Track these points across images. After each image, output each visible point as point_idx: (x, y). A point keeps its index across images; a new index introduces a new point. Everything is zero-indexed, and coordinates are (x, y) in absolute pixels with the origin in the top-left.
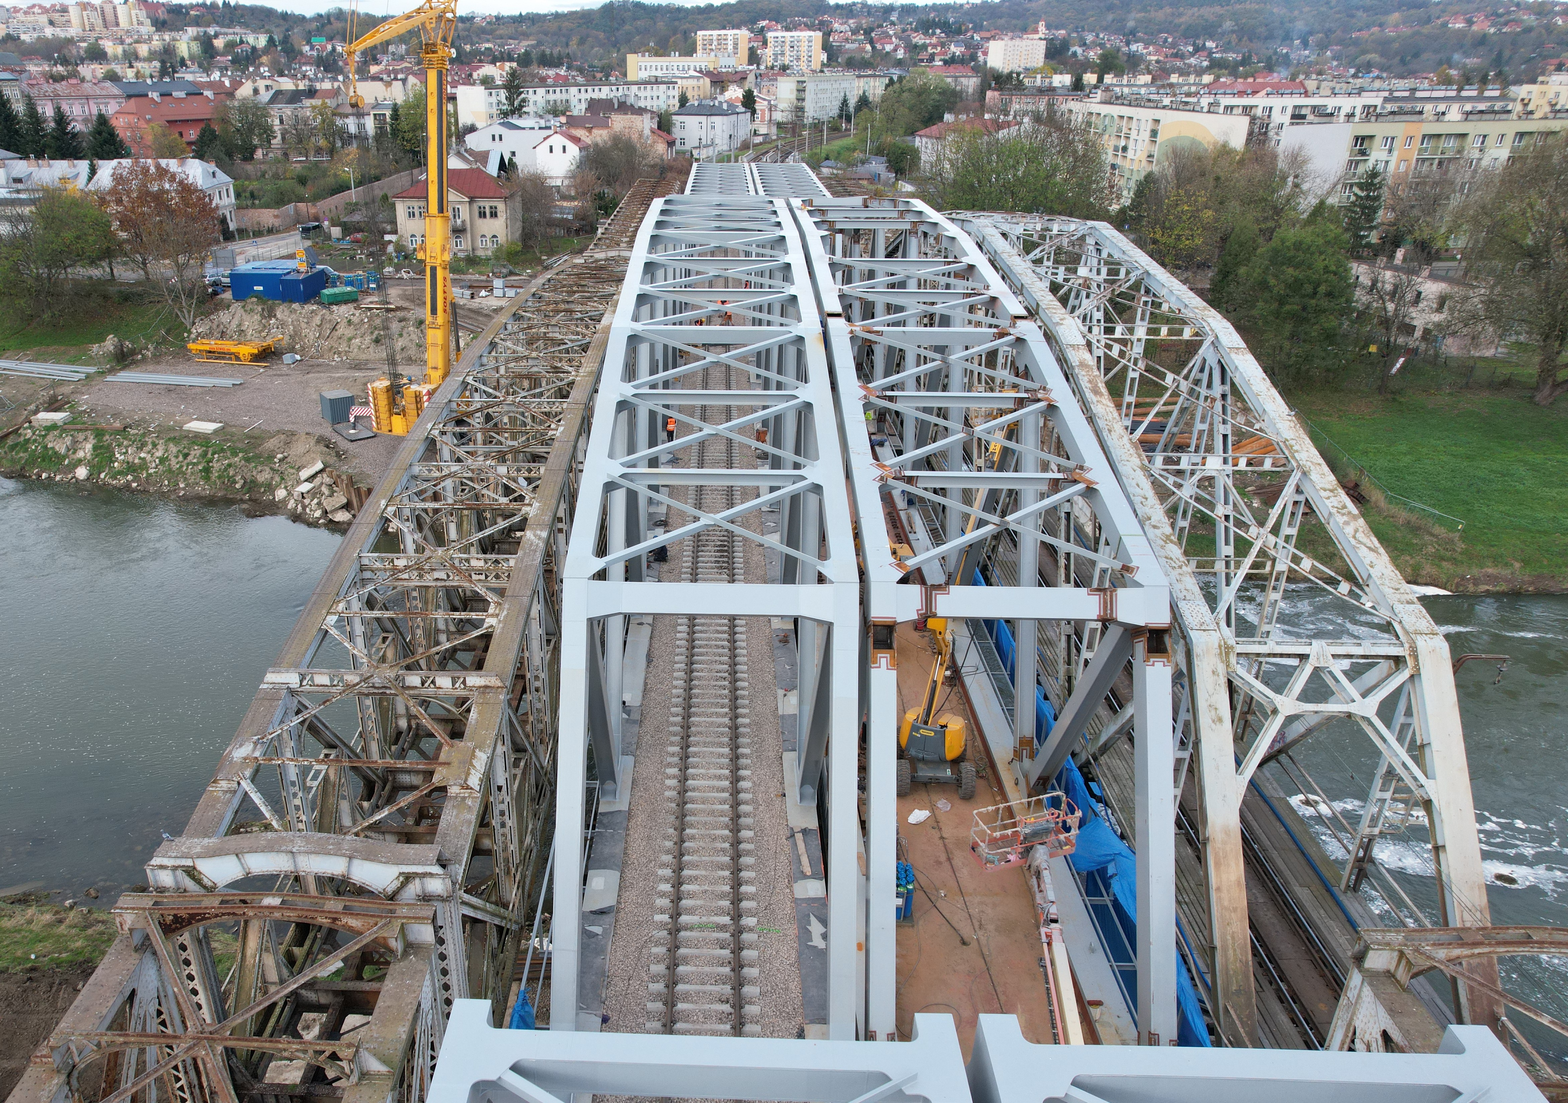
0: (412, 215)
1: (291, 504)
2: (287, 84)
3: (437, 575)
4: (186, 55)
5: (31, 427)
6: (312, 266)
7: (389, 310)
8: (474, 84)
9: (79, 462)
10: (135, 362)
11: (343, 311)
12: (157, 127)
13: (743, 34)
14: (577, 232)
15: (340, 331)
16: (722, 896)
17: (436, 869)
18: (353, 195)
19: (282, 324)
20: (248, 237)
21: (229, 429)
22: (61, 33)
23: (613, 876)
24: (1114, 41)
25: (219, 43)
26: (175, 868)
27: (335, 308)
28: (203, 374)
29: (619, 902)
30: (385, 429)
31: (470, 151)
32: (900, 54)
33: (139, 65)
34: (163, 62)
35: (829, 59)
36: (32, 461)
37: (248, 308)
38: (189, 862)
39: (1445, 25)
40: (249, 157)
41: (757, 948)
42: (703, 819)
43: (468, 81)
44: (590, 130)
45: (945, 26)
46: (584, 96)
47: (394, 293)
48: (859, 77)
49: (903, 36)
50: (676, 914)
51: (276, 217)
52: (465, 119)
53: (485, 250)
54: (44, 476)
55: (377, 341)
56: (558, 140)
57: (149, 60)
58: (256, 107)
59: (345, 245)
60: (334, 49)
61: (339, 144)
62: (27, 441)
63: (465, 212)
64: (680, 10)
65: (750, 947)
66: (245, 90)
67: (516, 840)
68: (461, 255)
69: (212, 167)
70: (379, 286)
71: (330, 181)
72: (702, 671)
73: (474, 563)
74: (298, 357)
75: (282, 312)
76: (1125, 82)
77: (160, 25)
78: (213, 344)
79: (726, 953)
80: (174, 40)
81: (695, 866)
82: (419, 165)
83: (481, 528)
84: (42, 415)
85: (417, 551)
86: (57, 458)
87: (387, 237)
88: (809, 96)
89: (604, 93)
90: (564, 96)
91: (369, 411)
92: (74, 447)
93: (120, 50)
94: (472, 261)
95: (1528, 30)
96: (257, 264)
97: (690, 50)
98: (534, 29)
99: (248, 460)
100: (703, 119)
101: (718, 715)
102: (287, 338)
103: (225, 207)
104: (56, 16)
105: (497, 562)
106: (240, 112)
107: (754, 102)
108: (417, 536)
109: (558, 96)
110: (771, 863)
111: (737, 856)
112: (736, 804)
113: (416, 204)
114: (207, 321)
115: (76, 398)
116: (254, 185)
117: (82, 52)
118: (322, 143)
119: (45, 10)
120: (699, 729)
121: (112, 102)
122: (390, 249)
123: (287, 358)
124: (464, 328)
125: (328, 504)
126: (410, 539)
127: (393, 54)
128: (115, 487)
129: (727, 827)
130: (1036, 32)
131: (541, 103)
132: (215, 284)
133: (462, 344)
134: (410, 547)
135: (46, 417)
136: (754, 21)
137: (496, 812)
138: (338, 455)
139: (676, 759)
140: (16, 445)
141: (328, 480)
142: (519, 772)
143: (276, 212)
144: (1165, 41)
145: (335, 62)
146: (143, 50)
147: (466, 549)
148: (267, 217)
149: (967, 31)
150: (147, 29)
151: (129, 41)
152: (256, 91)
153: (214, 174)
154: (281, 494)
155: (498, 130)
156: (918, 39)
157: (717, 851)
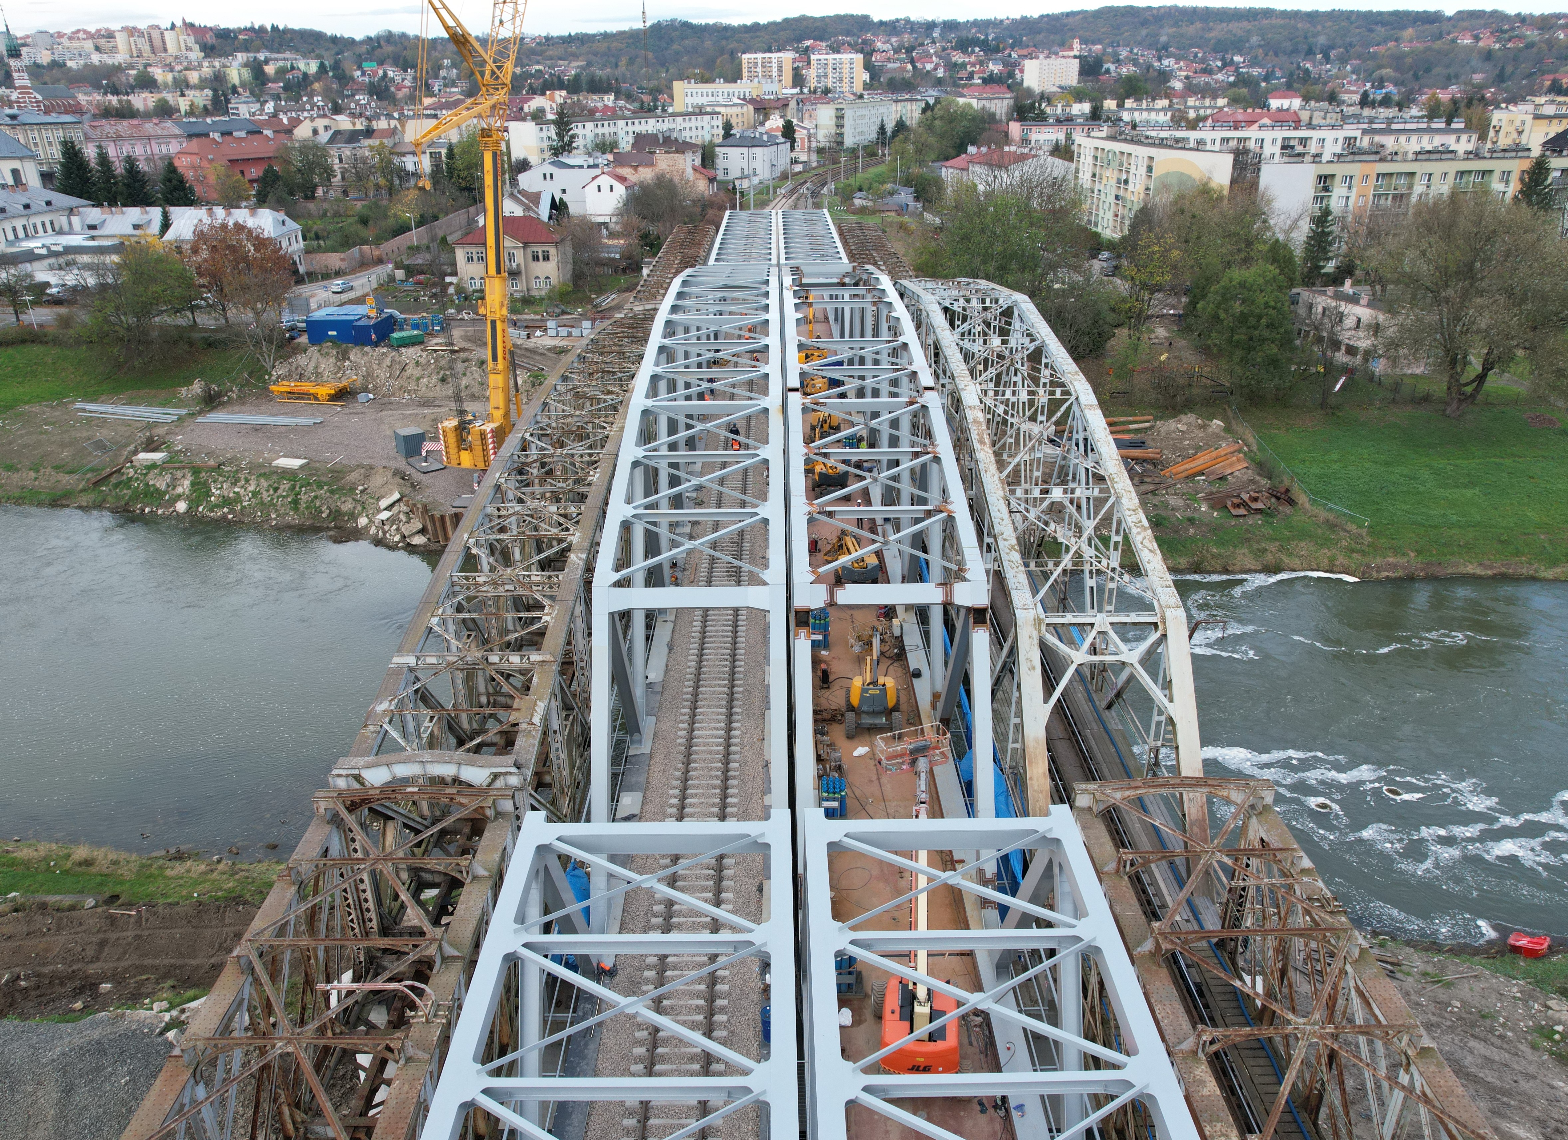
0: (470, 259)
1: (373, 530)
2: (344, 122)
3: (507, 587)
4: (236, 81)
5: (132, 467)
6: (380, 311)
7: (453, 352)
8: (524, 119)
9: (179, 497)
10: (221, 404)
11: (410, 353)
12: (220, 167)
13: (788, 57)
14: (624, 270)
15: (410, 370)
16: (714, 805)
17: (514, 770)
18: (414, 236)
19: (356, 366)
20: (317, 280)
21: (313, 465)
22: (108, 60)
23: (638, 796)
24: (1147, 56)
25: (270, 69)
26: (347, 776)
27: (403, 350)
28: (286, 414)
29: (641, 812)
30: (454, 463)
31: (523, 192)
32: (940, 73)
33: (190, 93)
34: (215, 91)
35: (872, 78)
36: (135, 497)
37: (325, 351)
38: (356, 772)
39: (1454, 41)
40: (310, 196)
42: (703, 756)
43: (520, 117)
44: (635, 168)
45: (984, 45)
46: (631, 128)
47: (457, 333)
48: (896, 101)
49: (943, 55)
51: (342, 260)
52: (517, 153)
53: (540, 290)
54: (147, 510)
55: (443, 380)
56: (605, 181)
57: (200, 87)
58: (316, 147)
59: (408, 286)
60: (385, 74)
61: (397, 182)
62: (130, 479)
63: (519, 257)
64: (727, 29)
66: (303, 132)
67: (567, 768)
68: (517, 295)
69: (282, 216)
70: (442, 329)
71: (391, 221)
72: (710, 654)
73: (534, 578)
74: (371, 396)
75: (355, 354)
76: (1144, 106)
77: (209, 51)
78: (292, 385)
80: (225, 66)
81: (695, 787)
82: (475, 202)
83: (540, 551)
84: (142, 456)
85: (491, 570)
86: (158, 495)
87: (448, 279)
88: (848, 122)
89: (650, 126)
90: (612, 129)
91: (440, 446)
92: (173, 485)
93: (170, 77)
94: (528, 301)
95: (1530, 46)
96: (331, 310)
97: (735, 76)
98: (585, 49)
99: (332, 492)
100: (745, 150)
102: (360, 378)
103: (294, 252)
104: (102, 42)
105: (550, 577)
106: (301, 153)
107: (794, 131)
108: (491, 560)
109: (606, 130)
110: (750, 784)
111: (726, 779)
112: (728, 746)
113: (474, 250)
114: (286, 364)
115: (171, 438)
116: (318, 226)
117: (131, 80)
118: (382, 181)
119: (90, 36)
120: (705, 696)
121: (173, 141)
122: (451, 290)
123: (362, 397)
124: (521, 367)
125: (406, 529)
126: (485, 560)
127: (444, 78)
128: (212, 519)
129: (720, 762)
130: (1072, 49)
131: (590, 136)
132: (292, 329)
133: (520, 382)
134: (486, 567)
135: (144, 457)
136: (800, 40)
137: (553, 749)
138: (413, 486)
139: (687, 718)
140: (120, 483)
141: (404, 508)
142: (569, 723)
143: (342, 256)
144: (1196, 56)
145: (387, 88)
146: (193, 77)
147: (528, 568)
148: (334, 260)
149: (1004, 49)
150: (196, 55)
151: (178, 68)
152: (315, 132)
153: (284, 223)
154: (363, 521)
155: (549, 169)
156: (958, 57)
157: (712, 777)
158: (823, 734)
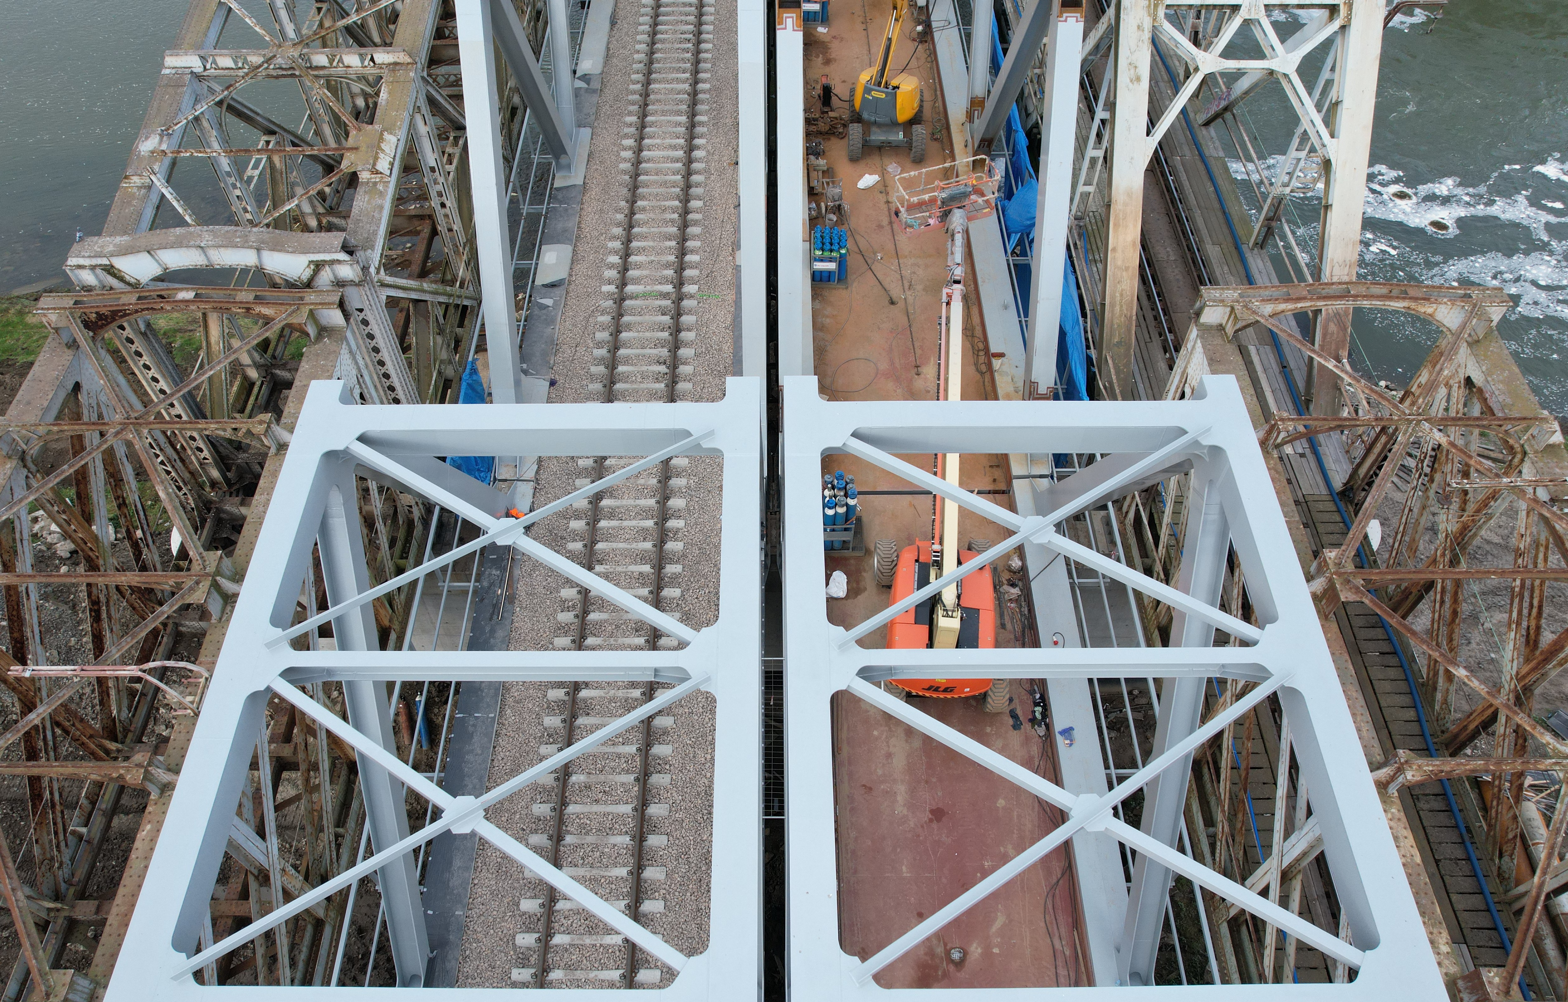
16: (667, 265)
17: (343, 256)
23: (566, 250)
26: (93, 267)
29: (570, 275)
38: (105, 261)
41: (696, 313)
42: (655, 190)
50: (623, 283)
65: (690, 312)
67: (458, 220)
72: (666, 33)
79: (666, 319)
81: (644, 237)
101: (678, 81)
110: (717, 232)
111: (684, 225)
112: (689, 173)
120: (658, 97)
129: (678, 198)
137: (433, 194)
139: (632, 130)
157: (666, 222)
158: (817, 155)
